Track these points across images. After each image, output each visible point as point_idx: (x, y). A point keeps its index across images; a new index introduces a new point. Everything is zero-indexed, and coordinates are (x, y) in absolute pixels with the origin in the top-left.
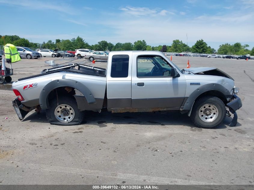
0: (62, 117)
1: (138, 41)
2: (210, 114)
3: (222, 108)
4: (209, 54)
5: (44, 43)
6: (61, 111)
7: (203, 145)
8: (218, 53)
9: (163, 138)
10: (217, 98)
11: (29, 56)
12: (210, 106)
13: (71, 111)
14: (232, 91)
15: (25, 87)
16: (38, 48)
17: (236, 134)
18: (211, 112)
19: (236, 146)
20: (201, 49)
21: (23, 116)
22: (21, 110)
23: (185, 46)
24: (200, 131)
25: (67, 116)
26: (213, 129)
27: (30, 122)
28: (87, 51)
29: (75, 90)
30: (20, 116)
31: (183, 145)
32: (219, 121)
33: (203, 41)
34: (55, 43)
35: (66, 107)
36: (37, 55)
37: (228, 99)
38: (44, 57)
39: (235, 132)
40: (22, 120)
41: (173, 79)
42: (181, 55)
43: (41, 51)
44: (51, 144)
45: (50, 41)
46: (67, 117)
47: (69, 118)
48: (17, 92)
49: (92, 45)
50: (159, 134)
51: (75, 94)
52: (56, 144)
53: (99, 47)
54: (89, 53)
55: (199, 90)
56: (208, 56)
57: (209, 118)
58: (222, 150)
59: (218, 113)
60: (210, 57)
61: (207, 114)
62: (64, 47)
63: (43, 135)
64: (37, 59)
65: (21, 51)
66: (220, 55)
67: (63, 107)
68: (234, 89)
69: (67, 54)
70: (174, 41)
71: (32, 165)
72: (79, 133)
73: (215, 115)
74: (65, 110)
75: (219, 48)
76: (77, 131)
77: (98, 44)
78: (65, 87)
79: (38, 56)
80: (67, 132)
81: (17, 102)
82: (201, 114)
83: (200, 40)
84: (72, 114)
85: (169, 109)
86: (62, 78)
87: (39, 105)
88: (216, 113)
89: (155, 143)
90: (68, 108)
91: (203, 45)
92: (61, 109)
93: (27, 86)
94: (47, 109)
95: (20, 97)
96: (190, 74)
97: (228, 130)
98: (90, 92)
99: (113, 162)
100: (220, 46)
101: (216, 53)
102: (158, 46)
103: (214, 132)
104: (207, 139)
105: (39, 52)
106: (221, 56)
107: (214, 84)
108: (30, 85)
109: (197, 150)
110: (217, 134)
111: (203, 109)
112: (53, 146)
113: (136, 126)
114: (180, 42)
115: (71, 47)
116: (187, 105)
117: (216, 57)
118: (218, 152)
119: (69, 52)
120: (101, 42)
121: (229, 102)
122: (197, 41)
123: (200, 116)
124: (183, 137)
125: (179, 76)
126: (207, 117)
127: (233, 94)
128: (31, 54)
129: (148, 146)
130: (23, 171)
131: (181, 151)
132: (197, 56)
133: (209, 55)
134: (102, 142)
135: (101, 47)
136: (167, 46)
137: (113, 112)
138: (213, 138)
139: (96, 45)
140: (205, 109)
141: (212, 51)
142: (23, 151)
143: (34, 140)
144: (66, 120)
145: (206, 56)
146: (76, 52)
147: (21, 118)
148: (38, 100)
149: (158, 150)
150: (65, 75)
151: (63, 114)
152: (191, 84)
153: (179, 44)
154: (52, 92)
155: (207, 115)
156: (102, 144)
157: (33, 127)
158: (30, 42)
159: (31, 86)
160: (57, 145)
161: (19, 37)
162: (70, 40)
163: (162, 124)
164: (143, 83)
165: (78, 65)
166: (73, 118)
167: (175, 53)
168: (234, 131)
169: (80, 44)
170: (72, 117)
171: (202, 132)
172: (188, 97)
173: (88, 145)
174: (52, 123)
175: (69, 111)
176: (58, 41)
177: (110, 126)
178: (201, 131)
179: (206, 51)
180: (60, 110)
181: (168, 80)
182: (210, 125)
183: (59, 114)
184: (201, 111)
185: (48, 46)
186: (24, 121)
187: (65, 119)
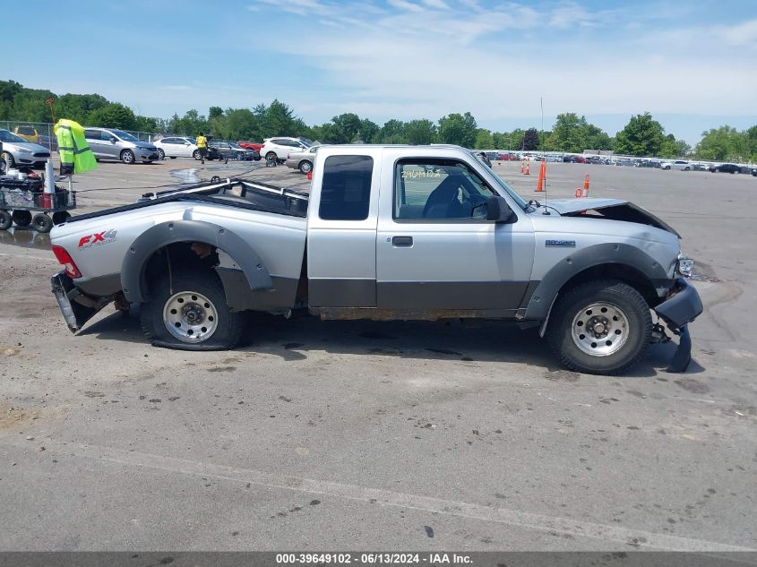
0: (185, 326)
1: (452, 116)
2: (606, 334)
3: (638, 315)
4: (669, 158)
5: (176, 117)
6: (182, 309)
7: (569, 419)
8: (698, 156)
9: (458, 394)
10: (627, 286)
11: (127, 156)
12: (604, 310)
13: (210, 312)
14: (673, 267)
15: (84, 241)
16: (158, 132)
17: (678, 392)
18: (608, 326)
19: (664, 426)
20: (644, 144)
21: (81, 321)
22: (73, 303)
23: (593, 131)
24: (571, 381)
25: (199, 323)
26: (613, 378)
27: (97, 337)
28: (297, 145)
29: (218, 251)
30: (72, 319)
31: (510, 416)
32: (629, 355)
33: (650, 117)
34: (207, 119)
35: (194, 298)
36: (151, 153)
37: (660, 292)
38: (173, 158)
39: (677, 387)
40: (78, 332)
41: (496, 228)
42: (579, 160)
43: (163, 141)
44: (142, 398)
45: (193, 113)
46: (196, 328)
47: (204, 330)
48: (62, 254)
49: (316, 127)
50: (451, 385)
51: (219, 262)
52: (155, 398)
53: (334, 130)
54: (300, 149)
55: (570, 263)
56: (664, 165)
57: (601, 345)
58: (621, 433)
59: (628, 331)
60: (668, 167)
61: (596, 333)
62: (232, 132)
63: (125, 374)
64: (149, 163)
65: (104, 139)
66: (702, 163)
67: (188, 299)
68: (677, 262)
69: (239, 152)
70: (562, 119)
71: (82, 446)
72: (225, 373)
73: (619, 337)
74: (192, 306)
75: (700, 139)
76: (223, 366)
77: (333, 123)
78: (191, 243)
79: (153, 157)
80: (192, 369)
81: (64, 283)
82: (580, 331)
83: (643, 114)
84: (211, 319)
85: (485, 314)
86: (181, 218)
87: (121, 292)
88: (622, 329)
89: (431, 406)
90: (201, 301)
91: (649, 132)
92: (182, 305)
93: (90, 237)
94: (142, 303)
95: (71, 269)
96: (549, 214)
97: (657, 381)
98: (259, 258)
99: (298, 450)
100: (705, 133)
101: (691, 156)
102: (510, 131)
103: (613, 384)
104: (587, 402)
105: (158, 144)
106: (706, 164)
107: (615, 245)
108: (96, 235)
109: (545, 430)
110: (618, 390)
111: (585, 318)
112: (146, 400)
113: (390, 359)
114: (577, 121)
115: (254, 132)
116: (537, 305)
117: (688, 169)
118: (605, 440)
119: (243, 147)
120: (341, 117)
121: (663, 299)
122: (633, 120)
123: (575, 337)
124: (515, 394)
125: (512, 219)
126: (595, 340)
127: (675, 277)
128: (133, 150)
129: (408, 412)
130: (55, 461)
131: (499, 432)
132: (629, 163)
133: (666, 160)
134: (281, 398)
135: (341, 131)
136: (539, 130)
137: (323, 316)
138: (605, 402)
139: (326, 127)
140: (591, 316)
141: (678, 151)
142: (66, 410)
143: (101, 384)
144: (193, 336)
145: (658, 165)
146: (263, 146)
147: (75, 327)
148: (117, 276)
149: (434, 426)
150: (191, 210)
151: (186, 318)
152: (550, 243)
153: (577, 127)
154: (155, 254)
155: (598, 336)
156: (282, 402)
157: (104, 351)
158: (136, 114)
159: (99, 237)
160: (159, 401)
161: (104, 99)
162: (252, 111)
163: (465, 356)
164: (411, 238)
165: (240, 183)
166: (213, 332)
167: (561, 153)
168: (677, 385)
169: (280, 122)
170: (211, 328)
171: (577, 383)
172: (539, 281)
173: (242, 403)
174: (156, 341)
175: (202, 311)
176: (216, 112)
177: (315, 356)
178: (575, 381)
179: (659, 150)
180: (177, 306)
181: (483, 231)
182: (604, 363)
183: (176, 318)
184: (580, 324)
185: (185, 127)
186: (81, 334)
187: (191, 332)
